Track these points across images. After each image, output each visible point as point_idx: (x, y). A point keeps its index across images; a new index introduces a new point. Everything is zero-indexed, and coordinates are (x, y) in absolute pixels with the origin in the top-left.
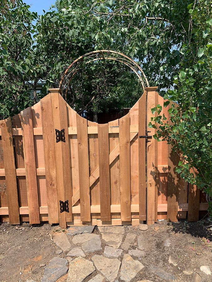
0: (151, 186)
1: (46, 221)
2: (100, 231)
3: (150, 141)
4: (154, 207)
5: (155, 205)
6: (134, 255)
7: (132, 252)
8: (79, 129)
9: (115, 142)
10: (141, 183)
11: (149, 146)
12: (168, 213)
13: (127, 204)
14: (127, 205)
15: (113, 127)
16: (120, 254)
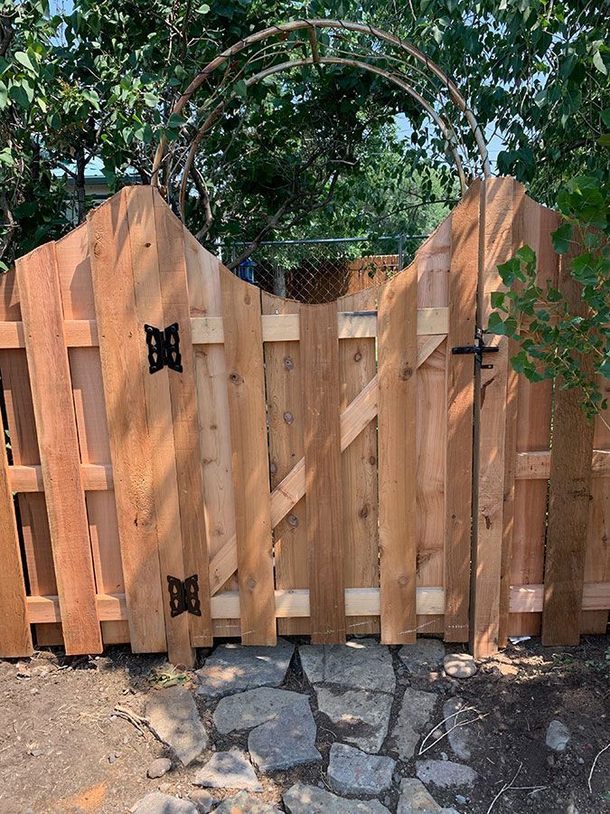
0: (489, 525)
1: (122, 642)
2: (311, 679)
3: (492, 366)
4: (498, 598)
5: (501, 591)
6: (438, 784)
7: (428, 768)
8: (231, 326)
9: (363, 369)
10: (454, 517)
11: (485, 386)
12: (545, 615)
13: (401, 586)
14: (404, 589)
15: (355, 315)
16: (387, 782)
